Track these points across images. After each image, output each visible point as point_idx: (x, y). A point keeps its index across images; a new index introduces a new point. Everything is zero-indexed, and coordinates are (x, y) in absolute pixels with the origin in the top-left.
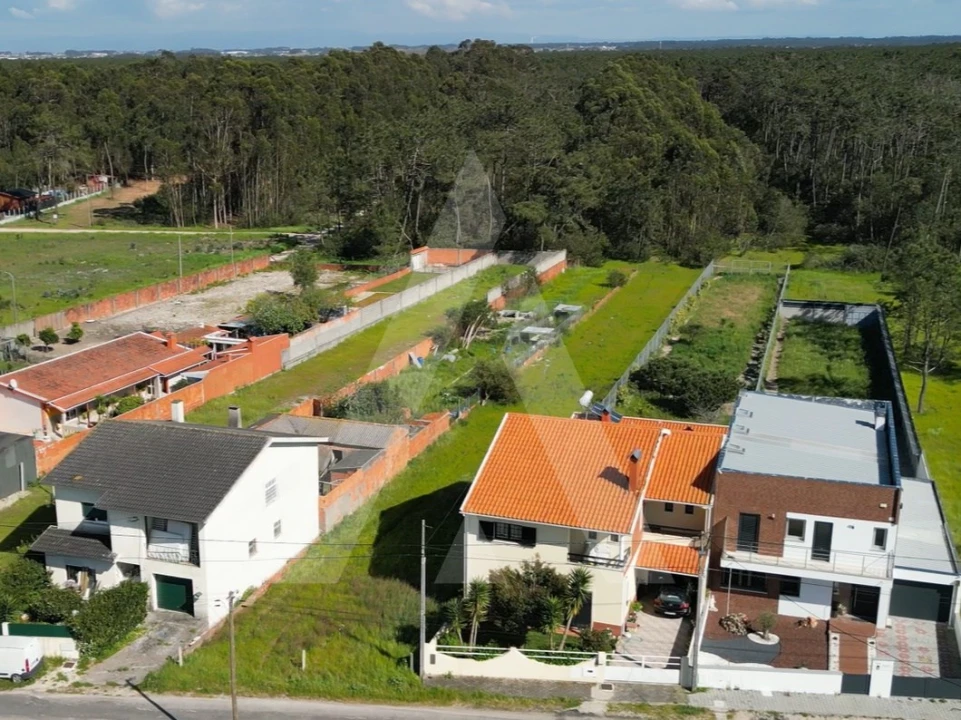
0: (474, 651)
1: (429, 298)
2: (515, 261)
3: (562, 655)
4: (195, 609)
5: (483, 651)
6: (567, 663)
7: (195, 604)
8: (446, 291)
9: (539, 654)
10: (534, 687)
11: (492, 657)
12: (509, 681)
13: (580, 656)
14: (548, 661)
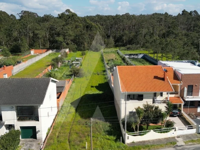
0: (139, 133)
1: (41, 59)
2: (57, 51)
3: (165, 130)
4: (37, 136)
5: (142, 132)
6: (167, 132)
7: (37, 135)
8: (44, 57)
9: (158, 130)
10: (159, 141)
11: (145, 134)
12: (152, 140)
13: (169, 129)
14: (161, 132)
